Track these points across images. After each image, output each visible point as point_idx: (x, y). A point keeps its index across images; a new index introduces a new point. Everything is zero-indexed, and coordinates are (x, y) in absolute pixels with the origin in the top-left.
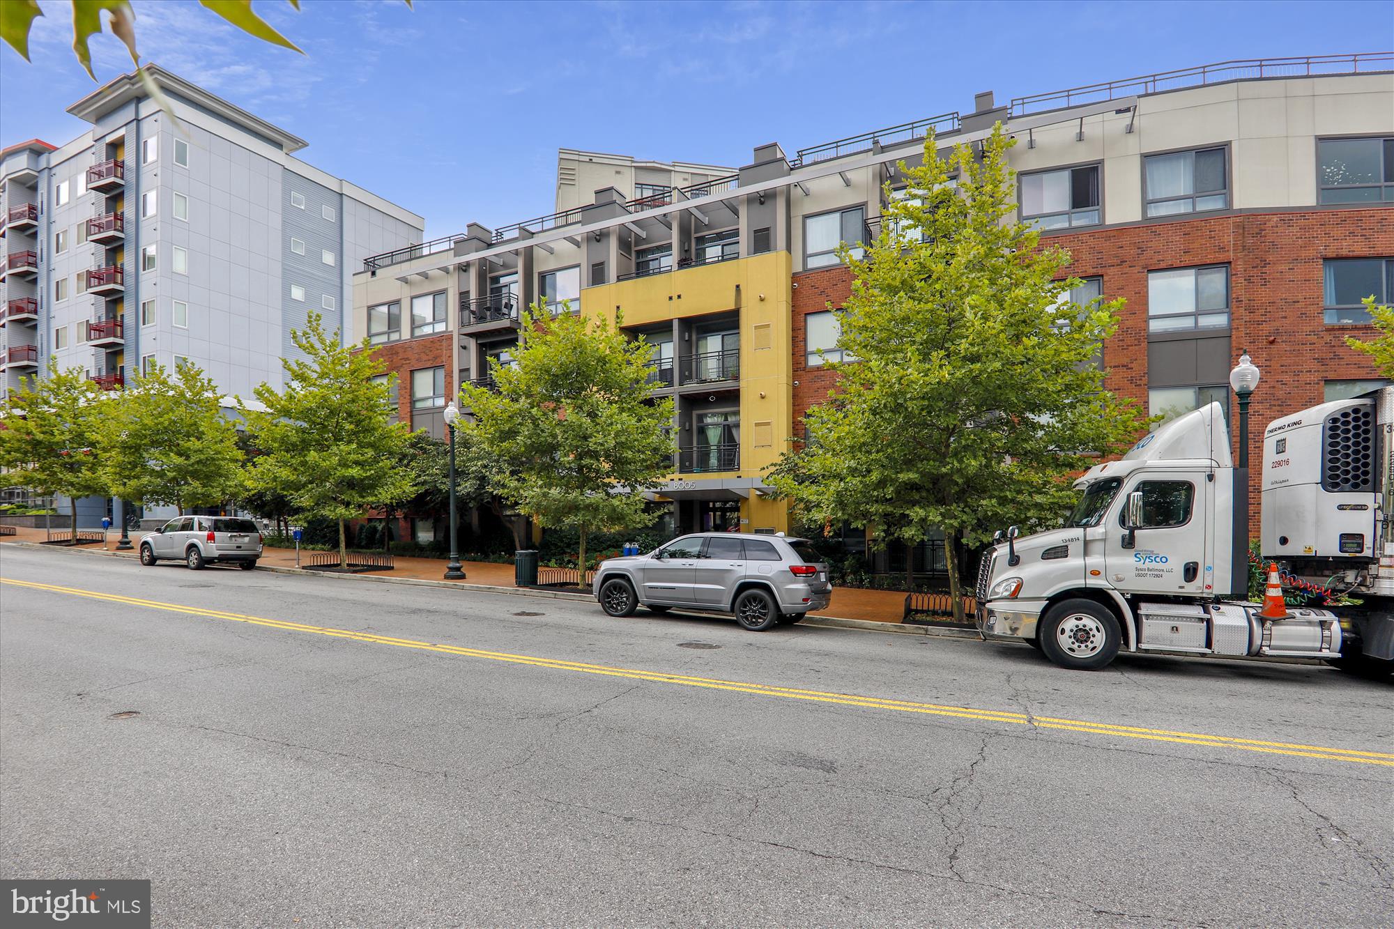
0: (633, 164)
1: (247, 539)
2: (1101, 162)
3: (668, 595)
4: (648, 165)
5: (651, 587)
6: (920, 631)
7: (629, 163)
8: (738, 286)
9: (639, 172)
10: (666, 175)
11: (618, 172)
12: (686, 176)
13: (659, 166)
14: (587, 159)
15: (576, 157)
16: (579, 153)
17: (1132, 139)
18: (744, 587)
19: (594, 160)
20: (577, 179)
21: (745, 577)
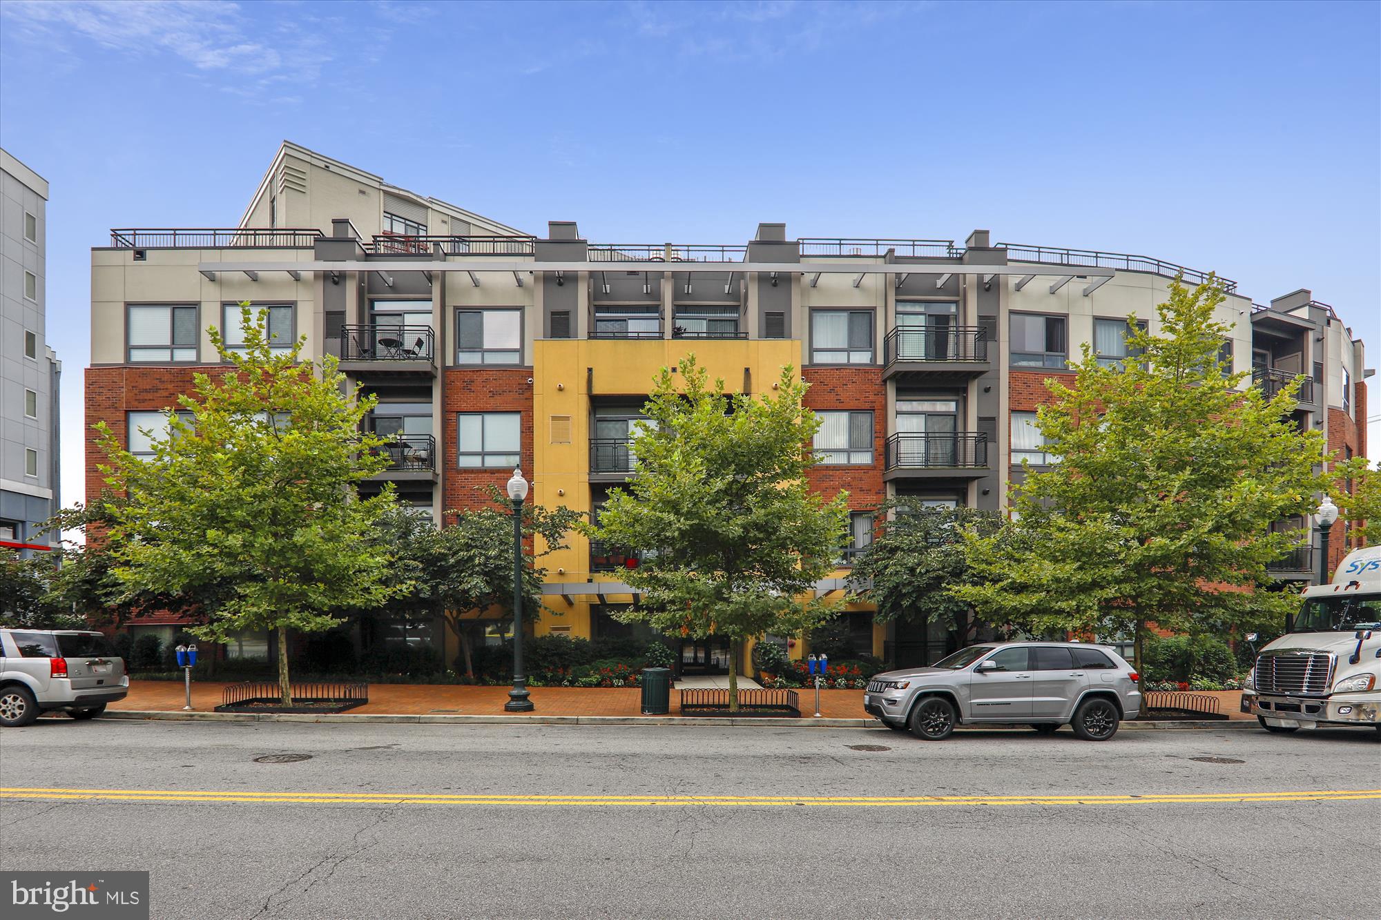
0: (382, 187)
1: (110, 667)
2: (1067, 316)
3: (995, 712)
4: (401, 193)
5: (979, 704)
6: (1149, 727)
7: (376, 185)
8: (747, 370)
9: (390, 200)
10: (422, 211)
11: (362, 192)
12: (445, 218)
13: (415, 198)
14: (322, 165)
15: (308, 159)
16: (311, 154)
17: (1087, 301)
18: (1089, 696)
19: (332, 168)
20: (308, 187)
21: (1090, 686)
